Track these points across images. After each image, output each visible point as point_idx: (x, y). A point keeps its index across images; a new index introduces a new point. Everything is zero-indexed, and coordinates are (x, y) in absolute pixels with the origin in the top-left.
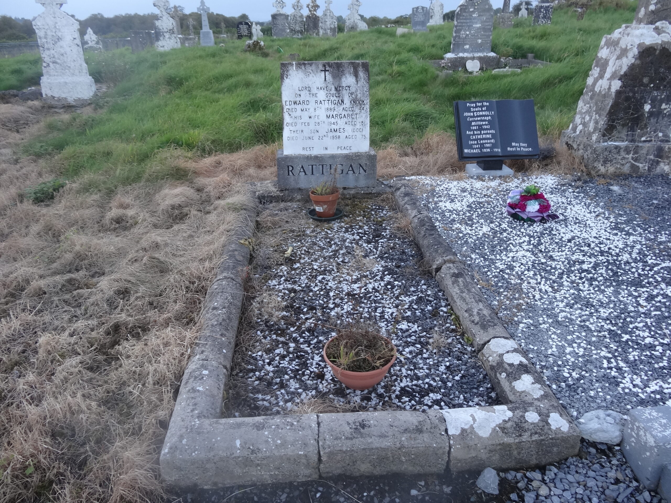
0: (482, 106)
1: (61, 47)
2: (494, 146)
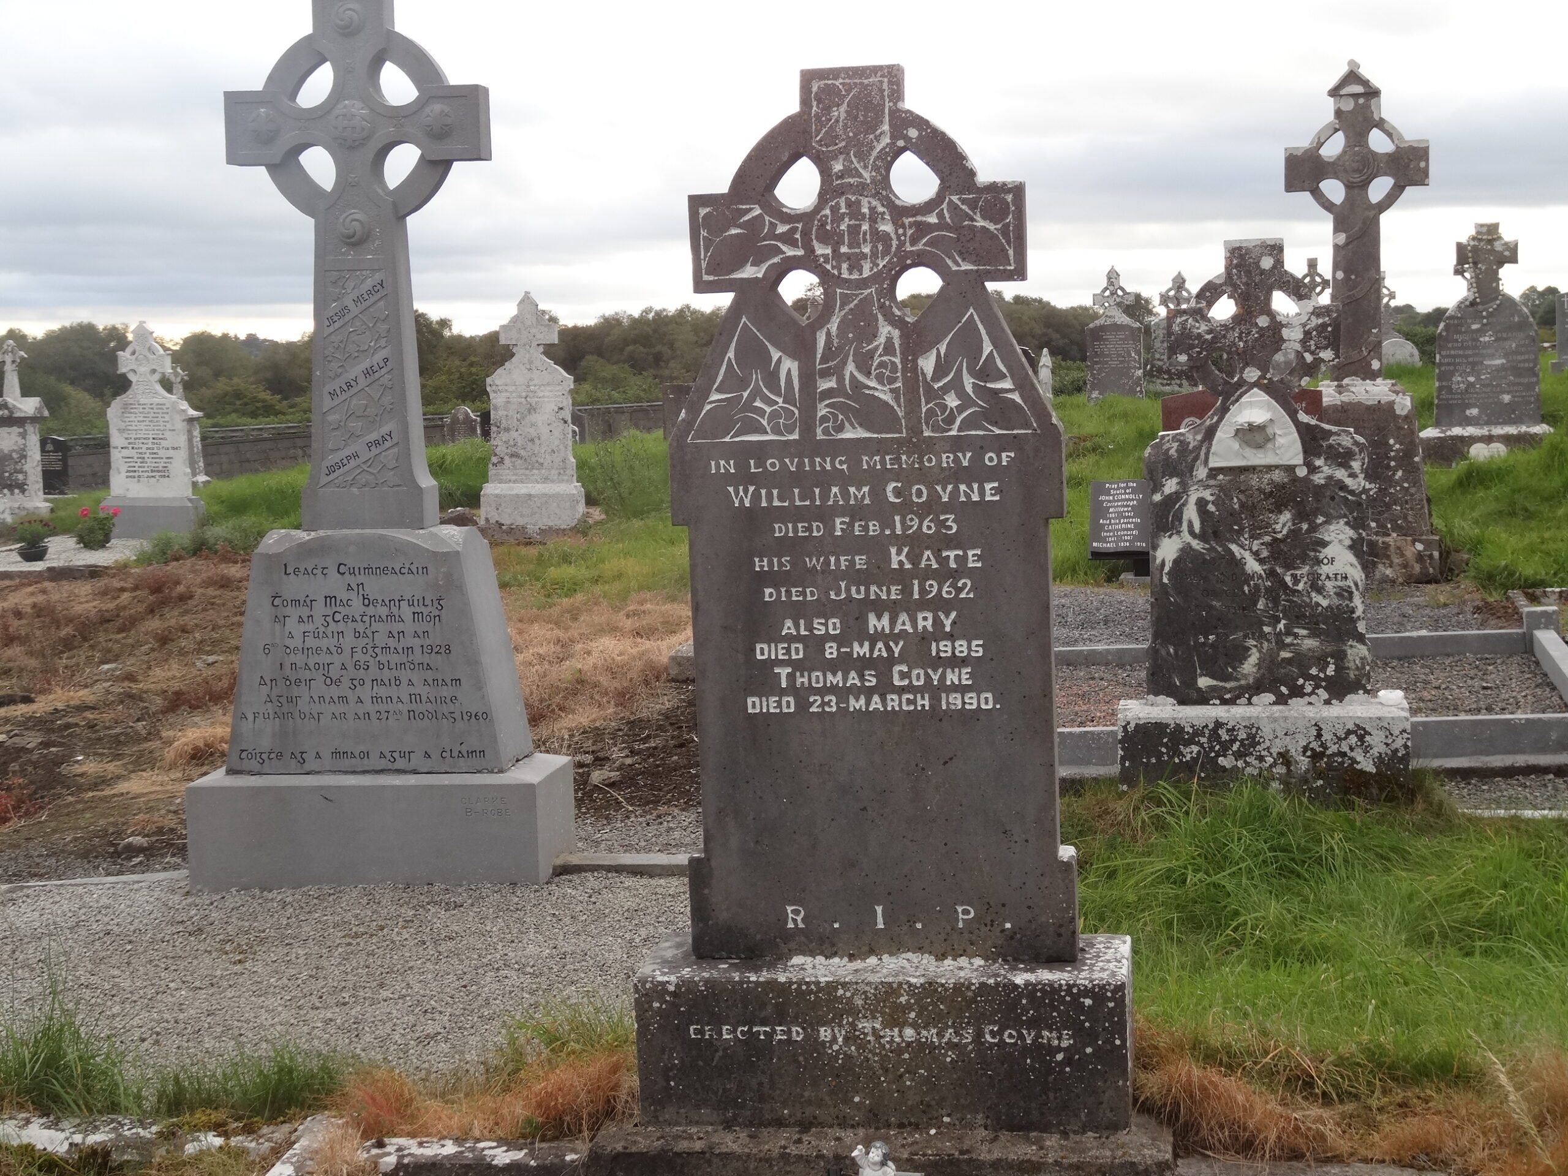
0: (1125, 488)
1: (532, 425)
2: (1136, 538)
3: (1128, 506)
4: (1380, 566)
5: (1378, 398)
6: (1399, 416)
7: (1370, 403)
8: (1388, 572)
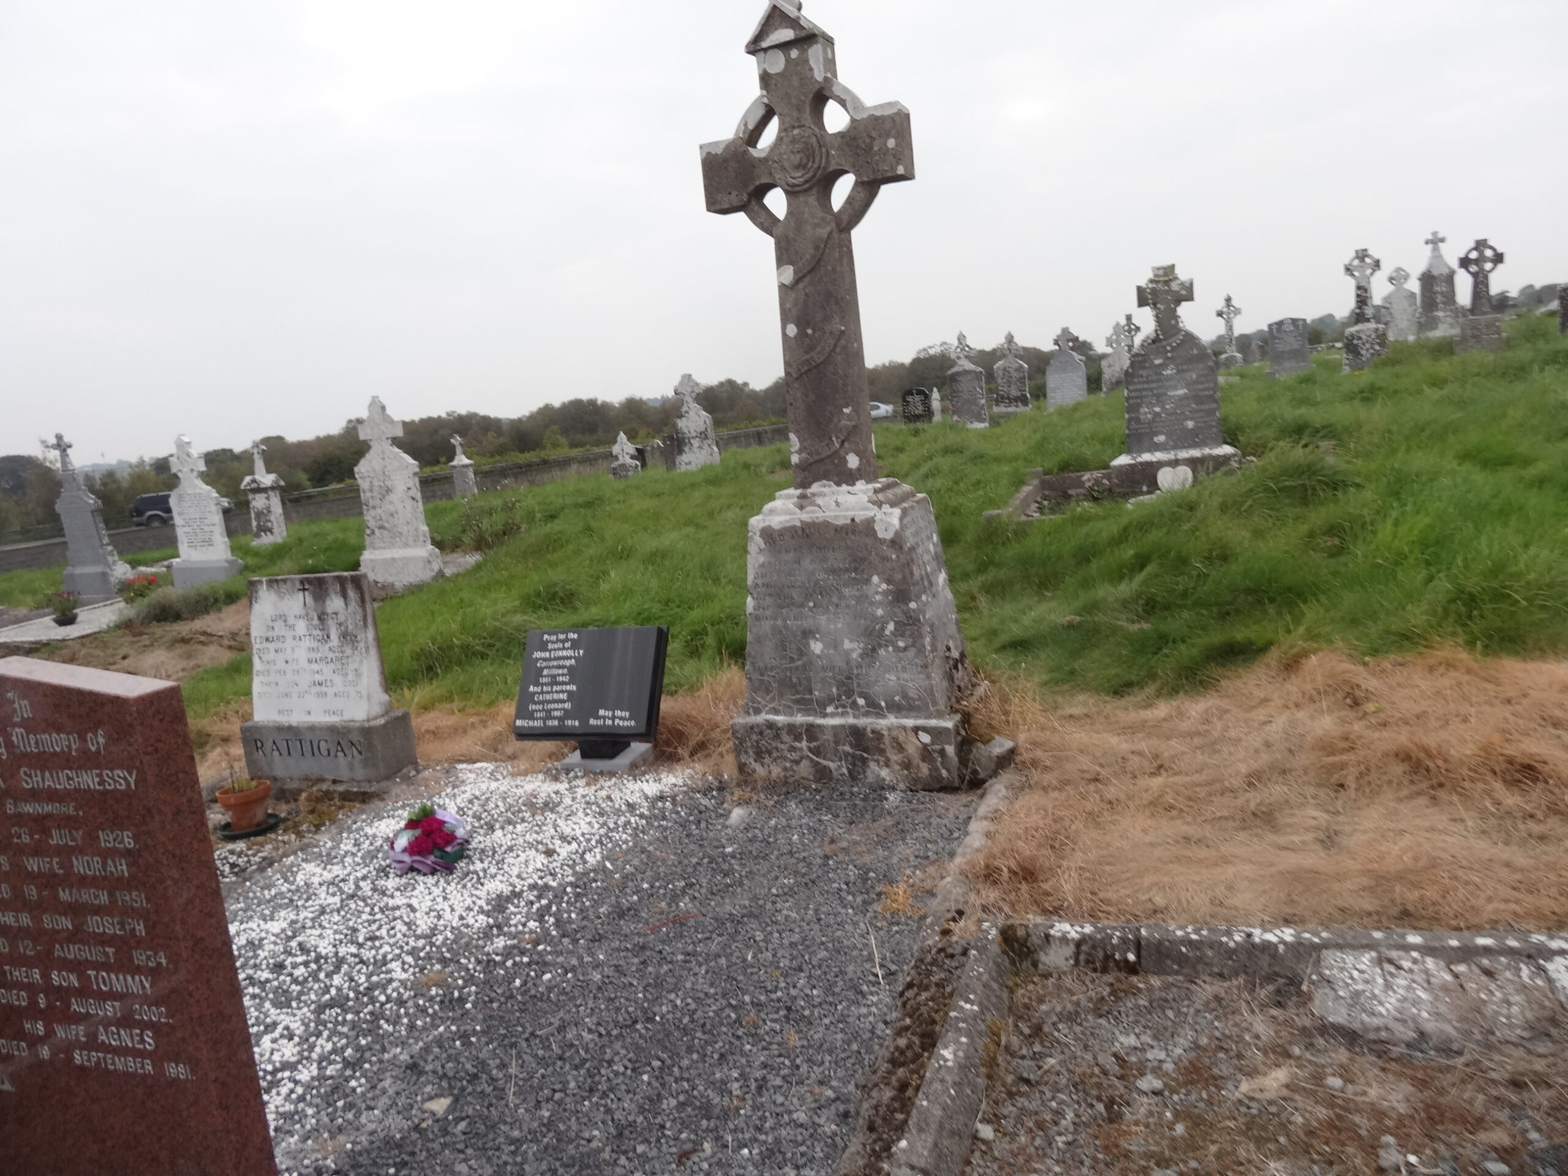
0: (565, 641)
1: (391, 503)
2: (567, 714)
3: (563, 667)
4: (873, 765)
5: (851, 514)
6: (882, 541)
7: (840, 522)
8: (884, 773)
